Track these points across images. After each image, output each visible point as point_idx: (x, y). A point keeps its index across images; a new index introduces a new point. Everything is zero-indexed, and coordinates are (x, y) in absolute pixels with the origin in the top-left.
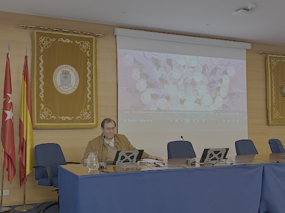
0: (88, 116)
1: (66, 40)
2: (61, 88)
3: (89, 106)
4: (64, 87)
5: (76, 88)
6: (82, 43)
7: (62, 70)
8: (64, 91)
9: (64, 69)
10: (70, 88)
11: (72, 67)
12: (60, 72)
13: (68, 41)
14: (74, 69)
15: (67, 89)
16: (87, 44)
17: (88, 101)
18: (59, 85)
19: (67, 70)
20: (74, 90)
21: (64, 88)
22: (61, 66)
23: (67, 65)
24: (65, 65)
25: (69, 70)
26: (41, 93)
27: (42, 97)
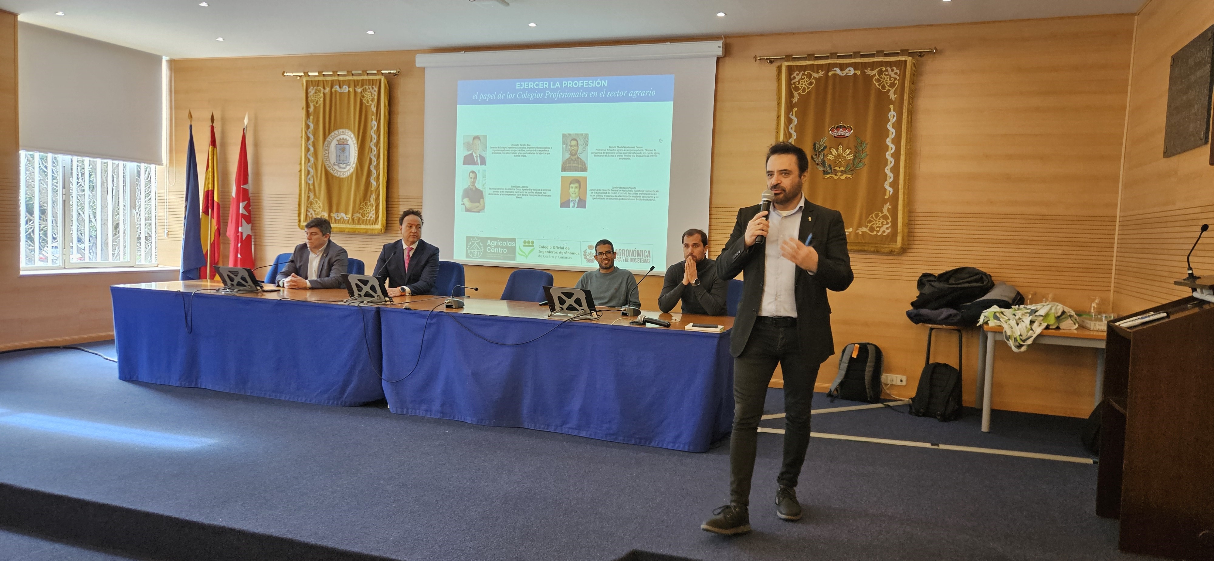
0: (371, 215)
1: (345, 86)
2: (337, 168)
3: (373, 197)
4: (341, 165)
5: (354, 166)
6: (364, 90)
7: (338, 138)
8: (341, 172)
9: (341, 137)
10: (348, 168)
11: (350, 133)
12: (334, 143)
13: (345, 89)
14: (352, 136)
15: (344, 168)
16: (372, 91)
17: (372, 189)
18: (332, 163)
19: (345, 137)
20: (352, 170)
21: (340, 168)
22: (336, 132)
23: (344, 130)
24: (341, 130)
25: (348, 138)
26: (309, 176)
27: (311, 182)
